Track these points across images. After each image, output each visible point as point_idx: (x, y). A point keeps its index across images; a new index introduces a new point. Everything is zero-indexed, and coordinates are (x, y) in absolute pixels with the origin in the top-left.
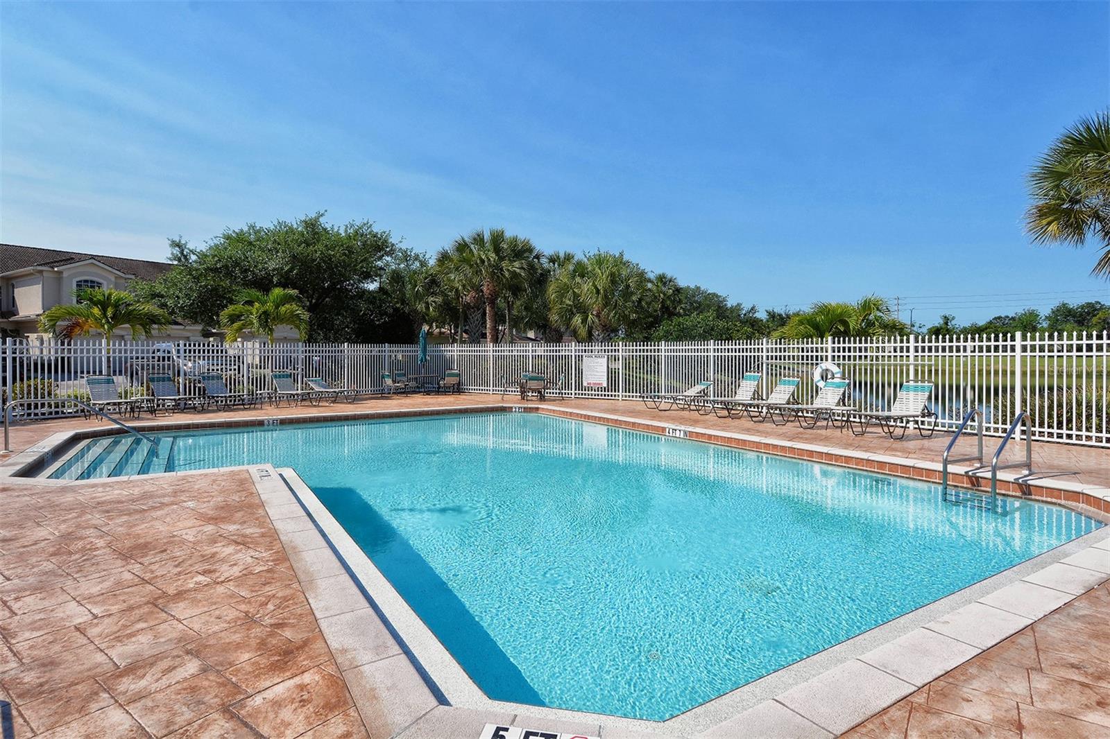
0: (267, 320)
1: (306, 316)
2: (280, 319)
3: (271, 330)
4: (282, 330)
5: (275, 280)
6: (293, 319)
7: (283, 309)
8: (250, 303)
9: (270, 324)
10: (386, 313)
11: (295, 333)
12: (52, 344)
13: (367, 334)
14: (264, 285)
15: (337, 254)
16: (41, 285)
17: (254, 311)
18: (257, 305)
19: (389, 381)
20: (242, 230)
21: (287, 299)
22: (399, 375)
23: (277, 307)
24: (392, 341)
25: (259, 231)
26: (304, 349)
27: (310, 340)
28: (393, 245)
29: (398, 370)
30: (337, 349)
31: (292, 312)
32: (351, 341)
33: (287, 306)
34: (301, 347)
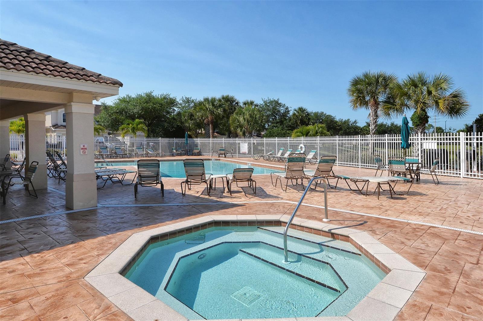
0: (134, 130)
1: (146, 128)
2: (138, 129)
3: (135, 133)
4: (138, 133)
5: (136, 116)
6: (143, 130)
7: (139, 126)
8: (129, 124)
9: (135, 131)
10: (174, 127)
11: (143, 134)
12: (55, 137)
13: (167, 134)
14: (133, 118)
15: (157, 106)
16: (51, 115)
17: (130, 127)
18: (131, 125)
19: (175, 151)
20: (124, 97)
21: (141, 123)
22: (178, 149)
23: (137, 126)
24: (176, 137)
25: (130, 97)
26: (146, 140)
27: (148, 136)
28: (177, 102)
29: (178, 147)
30: (157, 140)
31: (142, 127)
32: (162, 137)
33: (140, 125)
34: (145, 139)
